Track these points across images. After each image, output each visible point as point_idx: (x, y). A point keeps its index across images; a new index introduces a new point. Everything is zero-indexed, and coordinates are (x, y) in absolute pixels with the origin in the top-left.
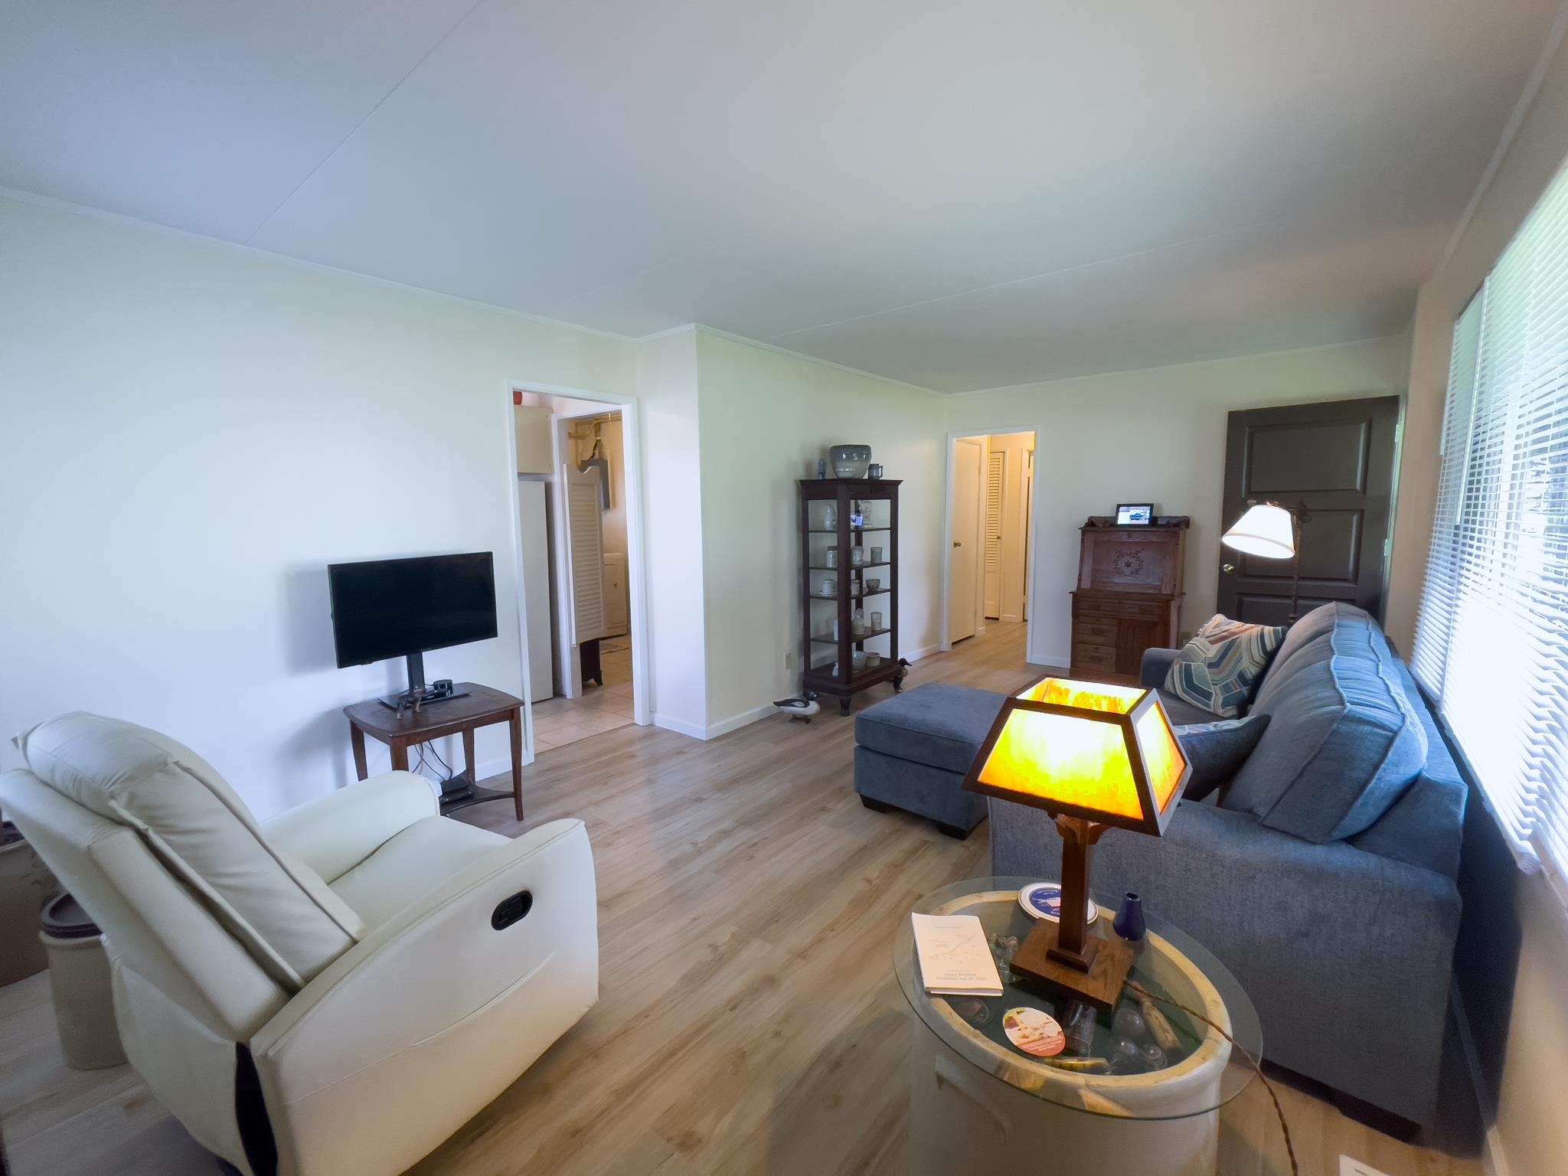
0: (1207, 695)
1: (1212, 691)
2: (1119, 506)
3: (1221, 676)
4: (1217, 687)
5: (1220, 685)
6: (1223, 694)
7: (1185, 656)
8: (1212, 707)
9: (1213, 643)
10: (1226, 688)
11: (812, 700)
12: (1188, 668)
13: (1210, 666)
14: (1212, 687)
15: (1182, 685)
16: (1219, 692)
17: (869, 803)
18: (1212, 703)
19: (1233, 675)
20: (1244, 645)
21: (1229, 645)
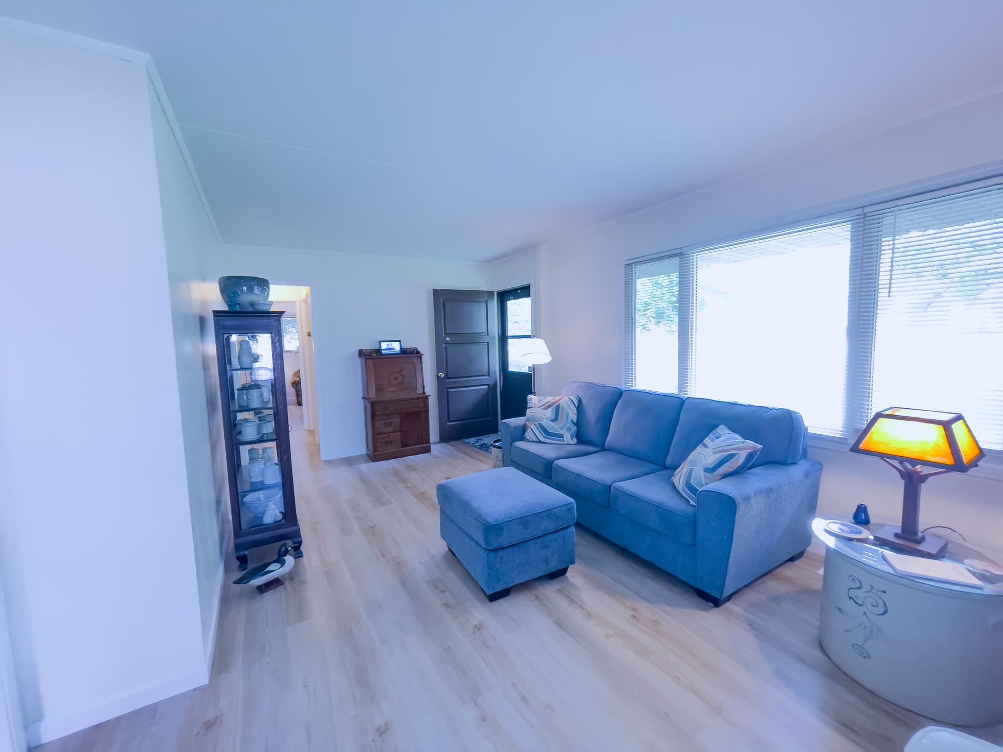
0: (561, 436)
1: (563, 433)
2: (380, 342)
3: (563, 424)
4: (564, 430)
5: (565, 428)
6: (568, 433)
7: (532, 419)
8: (566, 441)
9: (546, 409)
10: (569, 429)
11: (285, 555)
12: (540, 425)
13: (552, 421)
14: (561, 431)
15: (542, 434)
16: (566, 432)
17: (494, 597)
18: (565, 439)
19: (568, 422)
20: (565, 407)
21: (556, 409)
